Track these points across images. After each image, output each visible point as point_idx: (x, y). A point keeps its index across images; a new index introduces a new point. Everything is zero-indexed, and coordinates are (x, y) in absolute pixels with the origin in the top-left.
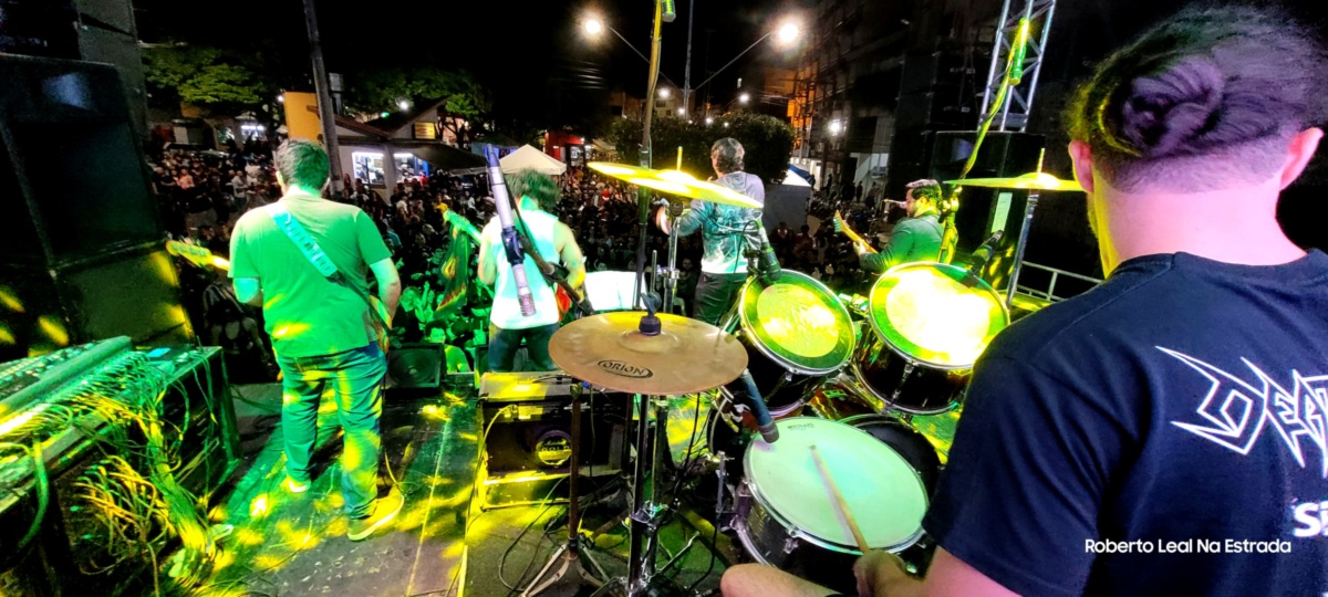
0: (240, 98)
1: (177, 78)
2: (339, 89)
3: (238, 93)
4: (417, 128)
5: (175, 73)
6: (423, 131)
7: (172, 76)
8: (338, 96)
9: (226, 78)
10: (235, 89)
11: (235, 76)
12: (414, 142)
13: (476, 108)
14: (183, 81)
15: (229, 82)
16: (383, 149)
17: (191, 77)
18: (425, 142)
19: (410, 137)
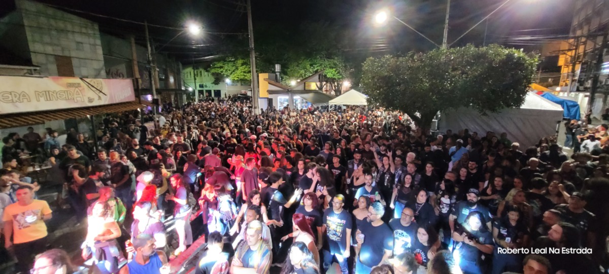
0: (246, 78)
1: (230, 72)
2: (279, 71)
3: (245, 76)
4: (306, 85)
5: (230, 70)
6: (309, 86)
7: (229, 72)
8: (278, 74)
9: (243, 71)
10: (245, 74)
11: (246, 69)
12: (305, 91)
13: (341, 75)
14: (231, 73)
15: (244, 72)
17: (234, 71)
18: (310, 91)
19: (303, 89)
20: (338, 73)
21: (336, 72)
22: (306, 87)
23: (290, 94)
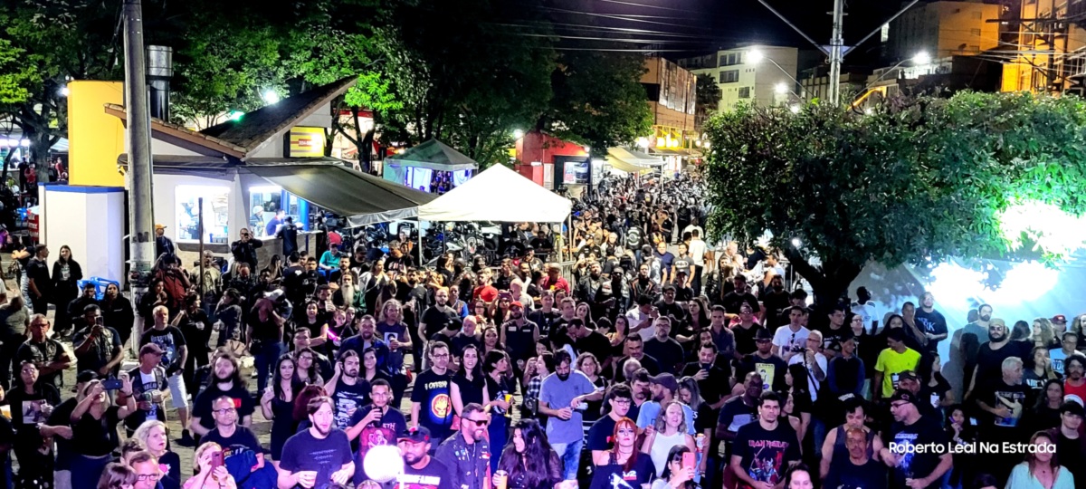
2: (164, 73)
6: (303, 142)
8: (161, 85)
12: (288, 163)
18: (306, 163)
19: (282, 156)
20: (393, 88)
21: (385, 87)
22: (293, 147)
23: (237, 177)
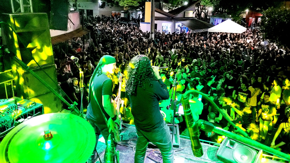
6: (188, 14)
12: (184, 19)
16: (172, 22)
18: (188, 19)
22: (185, 15)
